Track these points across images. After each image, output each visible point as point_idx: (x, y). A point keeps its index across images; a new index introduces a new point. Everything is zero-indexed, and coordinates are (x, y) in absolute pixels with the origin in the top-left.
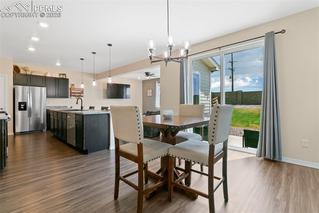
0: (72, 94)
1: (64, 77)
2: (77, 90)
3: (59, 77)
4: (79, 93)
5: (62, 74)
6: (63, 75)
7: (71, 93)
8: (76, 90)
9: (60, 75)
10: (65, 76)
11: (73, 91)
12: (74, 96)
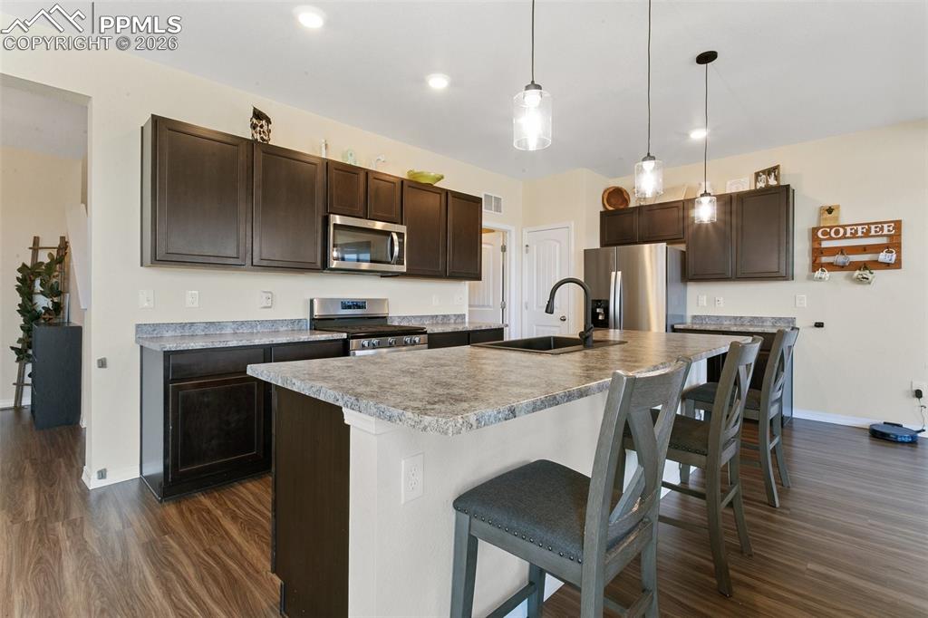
0: (824, 259)
1: (772, 182)
2: (854, 236)
3: (753, 188)
4: (864, 249)
5: (764, 172)
6: (769, 174)
7: (817, 252)
8: (844, 237)
9: (756, 180)
10: (777, 178)
11: (825, 244)
12: (832, 267)
